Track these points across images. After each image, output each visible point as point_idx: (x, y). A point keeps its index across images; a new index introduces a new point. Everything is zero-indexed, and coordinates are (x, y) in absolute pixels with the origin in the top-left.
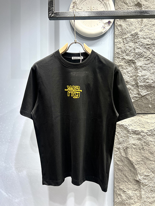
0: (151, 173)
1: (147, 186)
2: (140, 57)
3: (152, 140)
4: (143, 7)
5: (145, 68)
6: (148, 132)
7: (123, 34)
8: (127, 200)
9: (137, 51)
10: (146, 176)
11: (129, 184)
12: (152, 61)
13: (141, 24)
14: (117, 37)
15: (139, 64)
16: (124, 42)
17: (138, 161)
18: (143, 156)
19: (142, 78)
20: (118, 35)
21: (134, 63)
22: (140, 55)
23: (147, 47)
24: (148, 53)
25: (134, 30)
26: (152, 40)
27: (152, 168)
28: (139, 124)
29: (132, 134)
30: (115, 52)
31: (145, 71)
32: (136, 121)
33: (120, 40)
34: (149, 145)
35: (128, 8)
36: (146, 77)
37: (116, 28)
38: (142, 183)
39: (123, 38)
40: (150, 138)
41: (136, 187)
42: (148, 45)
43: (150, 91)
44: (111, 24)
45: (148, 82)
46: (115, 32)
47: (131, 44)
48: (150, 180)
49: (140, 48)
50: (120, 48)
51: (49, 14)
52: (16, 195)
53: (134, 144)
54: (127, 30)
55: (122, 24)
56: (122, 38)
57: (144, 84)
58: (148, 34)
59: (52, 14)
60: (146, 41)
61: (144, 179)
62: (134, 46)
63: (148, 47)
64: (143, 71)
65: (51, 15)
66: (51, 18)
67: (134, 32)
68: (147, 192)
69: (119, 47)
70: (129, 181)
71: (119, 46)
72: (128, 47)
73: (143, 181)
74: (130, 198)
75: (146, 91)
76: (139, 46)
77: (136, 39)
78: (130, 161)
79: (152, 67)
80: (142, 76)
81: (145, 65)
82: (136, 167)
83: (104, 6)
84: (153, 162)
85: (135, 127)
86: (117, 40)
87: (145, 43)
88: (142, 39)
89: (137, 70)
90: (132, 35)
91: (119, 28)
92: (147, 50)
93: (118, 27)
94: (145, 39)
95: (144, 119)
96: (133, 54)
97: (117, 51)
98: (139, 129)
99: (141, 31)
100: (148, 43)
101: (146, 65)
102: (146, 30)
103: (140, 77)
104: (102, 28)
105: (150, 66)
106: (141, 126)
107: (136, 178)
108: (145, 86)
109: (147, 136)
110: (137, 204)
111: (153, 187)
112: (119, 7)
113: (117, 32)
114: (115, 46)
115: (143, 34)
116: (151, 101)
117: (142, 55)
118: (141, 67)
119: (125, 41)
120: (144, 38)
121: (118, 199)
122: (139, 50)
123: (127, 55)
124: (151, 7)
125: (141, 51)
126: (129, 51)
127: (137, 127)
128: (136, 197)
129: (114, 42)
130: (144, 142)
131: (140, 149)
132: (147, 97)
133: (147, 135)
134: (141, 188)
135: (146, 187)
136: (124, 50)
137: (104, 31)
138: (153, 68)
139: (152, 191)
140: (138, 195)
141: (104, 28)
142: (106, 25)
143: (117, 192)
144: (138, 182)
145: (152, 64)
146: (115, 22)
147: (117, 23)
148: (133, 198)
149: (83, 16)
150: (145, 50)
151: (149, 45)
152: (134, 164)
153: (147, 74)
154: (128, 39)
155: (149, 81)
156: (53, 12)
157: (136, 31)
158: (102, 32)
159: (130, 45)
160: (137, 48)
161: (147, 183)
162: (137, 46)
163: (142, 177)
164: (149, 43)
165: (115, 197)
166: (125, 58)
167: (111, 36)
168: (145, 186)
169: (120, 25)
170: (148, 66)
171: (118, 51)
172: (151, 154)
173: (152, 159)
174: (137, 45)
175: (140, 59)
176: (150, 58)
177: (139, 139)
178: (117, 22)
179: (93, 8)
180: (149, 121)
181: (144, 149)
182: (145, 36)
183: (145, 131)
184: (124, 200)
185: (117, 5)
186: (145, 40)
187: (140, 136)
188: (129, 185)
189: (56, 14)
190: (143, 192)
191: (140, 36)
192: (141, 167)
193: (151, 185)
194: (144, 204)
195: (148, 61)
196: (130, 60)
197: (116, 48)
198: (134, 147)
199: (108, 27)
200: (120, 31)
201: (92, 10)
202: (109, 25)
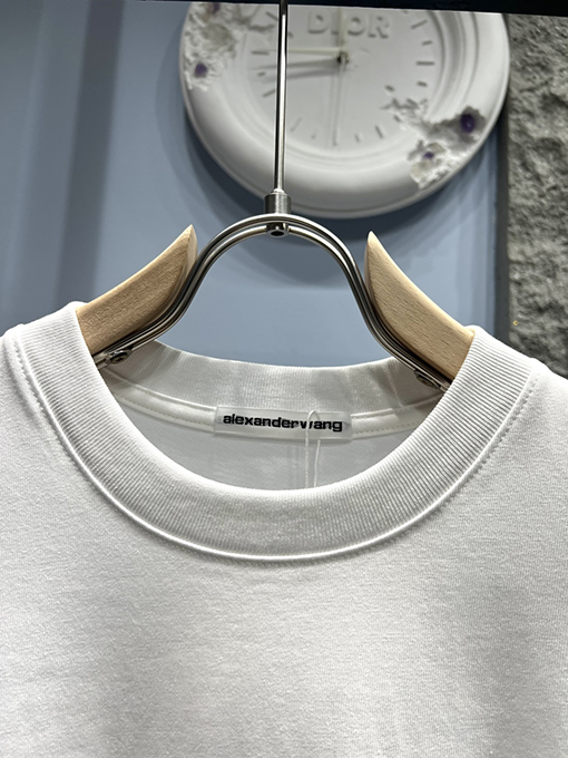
14: (522, 222)
20: (531, 209)
33: (548, 246)
37: (514, 162)
44: (480, 137)
46: (512, 192)
50: (553, 308)
55: (562, 136)
56: (563, 232)
69: (547, 299)
71: (544, 292)
83: (427, 16)
86: (529, 250)
91: (542, 166)
93: (533, 158)
97: (525, 331)
104: (412, 155)
113: (522, 192)
114: (513, 290)
129: (502, 262)
137: (427, 177)
141: (429, 156)
142: (443, 142)
146: (512, 126)
147: (523, 132)
158: (413, 186)
167: (471, 218)
169: (552, 147)
171: (536, 331)
178: (529, 125)
179: (354, 26)
197: (518, 313)
199: (453, 158)
200: (551, 181)
201: (347, 37)
202: (469, 141)
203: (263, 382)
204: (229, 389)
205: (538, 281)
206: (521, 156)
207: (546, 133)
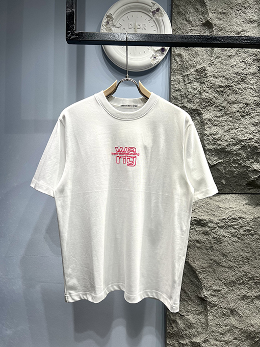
0: (223, 286)
1: (216, 306)
2: (209, 105)
3: (226, 235)
4: (215, 28)
5: (216, 122)
6: (219, 222)
7: (183, 68)
8: (186, 330)
9: (204, 95)
10: (215, 291)
11: (190, 304)
12: (226, 112)
13: (212, 54)
14: (174, 72)
15: (207, 116)
16: (184, 81)
17: (203, 268)
18: (211, 260)
19: (210, 137)
20: (176, 69)
21: (200, 114)
22: (210, 103)
23: (219, 90)
24: (222, 99)
25: (201, 64)
26: (227, 79)
27: (225, 279)
28: (207, 210)
29: (195, 224)
30: (172, 97)
31: (216, 127)
32: (201, 204)
33: (179, 77)
34: (221, 243)
35: (192, 28)
36: (217, 137)
37: (173, 59)
38: (210, 302)
39: (184, 74)
40: (222, 232)
41: (200, 309)
42: (220, 87)
43: (223, 158)
44: (165, 53)
45: (220, 145)
46: (172, 65)
47: (196, 85)
48: (221, 297)
49: (209, 91)
50: (179, 90)
51: (67, 34)
52: (8, 323)
53: (198, 241)
54: (190, 62)
55: (182, 53)
56: (181, 74)
57: (214, 147)
58: (220, 70)
59: (72, 35)
60: (217, 82)
61: (213, 295)
62: (199, 88)
63: (221, 90)
64: (213, 128)
65: (70, 37)
66: (70, 41)
67: (200, 67)
68: (217, 316)
70: (190, 299)
71: (177, 87)
72: (191, 90)
73: (210, 299)
74: (190, 326)
75: (217, 158)
76: (208, 89)
77: (204, 77)
78: (191, 267)
79: (226, 121)
80: (211, 135)
81: (215, 118)
82: (201, 276)
83: (155, 24)
84: (227, 269)
85: (200, 214)
86: (175, 78)
87: (217, 83)
88: (212, 78)
89: (204, 126)
90: (197, 71)
91: (178, 60)
92: (219, 94)
93: (176, 58)
94: (217, 78)
95: (214, 202)
96: (197, 100)
97: (174, 95)
98: (206, 217)
99: (210, 65)
100: (221, 84)
101: (217, 117)
102: (219, 64)
103: (208, 136)
104: (151, 58)
105: (223, 119)
106: (210, 213)
107: (200, 294)
108: (216, 150)
109: (218, 228)
110: (201, 335)
111: (225, 308)
112: (179, 26)
113: (174, 66)
114: (172, 86)
115: (213, 70)
116: (225, 173)
117: (211, 102)
118: (209, 120)
119: (186, 80)
120: (214, 76)
121: (173, 328)
122: (207, 94)
123: (190, 101)
124: (227, 29)
125: (211, 96)
126: (193, 96)
127: (202, 214)
128: (200, 324)
129: (170, 81)
130: (212, 238)
131: (207, 249)
132: (219, 168)
133: (218, 226)
134: (207, 310)
135: (216, 308)
136: (185, 94)
137: (155, 62)
138: (229, 123)
139: (224, 314)
140: (203, 321)
141: (155, 58)
142: (158, 54)
143: (170, 317)
144: (203, 301)
145: (226, 117)
146: (172, 50)
147: (174, 52)
148: (194, 325)
149: (120, 40)
150: (216, 95)
151: (223, 87)
152: (197, 273)
153: (219, 131)
154: (190, 77)
155: (221, 143)
156: (74, 32)
157: (202, 65)
158: (152, 65)
159: (194, 86)
160: (204, 91)
161: (216, 303)
162: (205, 89)
163: (209, 292)
164: (223, 85)
165: (168, 325)
166: (186, 105)
167: (165, 70)
168: (214, 307)
169: (180, 55)
170: (221, 119)
171: (176, 95)
172: (223, 257)
173: (224, 264)
174: (205, 86)
175: (209, 108)
176: (223, 107)
177: (206, 233)
178: (175, 50)
179: (139, 27)
180: (221, 205)
181: (213, 249)
182: (216, 74)
183: (216, 220)
184: (182, 330)
185: (176, 24)
186: (216, 80)
187: (207, 229)
188: (189, 306)
189: (78, 34)
190: (210, 317)
191: (209, 73)
192: (208, 277)
193: (223, 305)
194: (212, 336)
195: (221, 112)
196: (194, 110)
197: (172, 90)
198: (198, 245)
199: (160, 58)
200: (179, 63)
201: (137, 30)
202: (163, 54)
203: (126, 101)
204: (122, 102)
205: (177, 84)
206: (174, 57)
207: (179, 52)
